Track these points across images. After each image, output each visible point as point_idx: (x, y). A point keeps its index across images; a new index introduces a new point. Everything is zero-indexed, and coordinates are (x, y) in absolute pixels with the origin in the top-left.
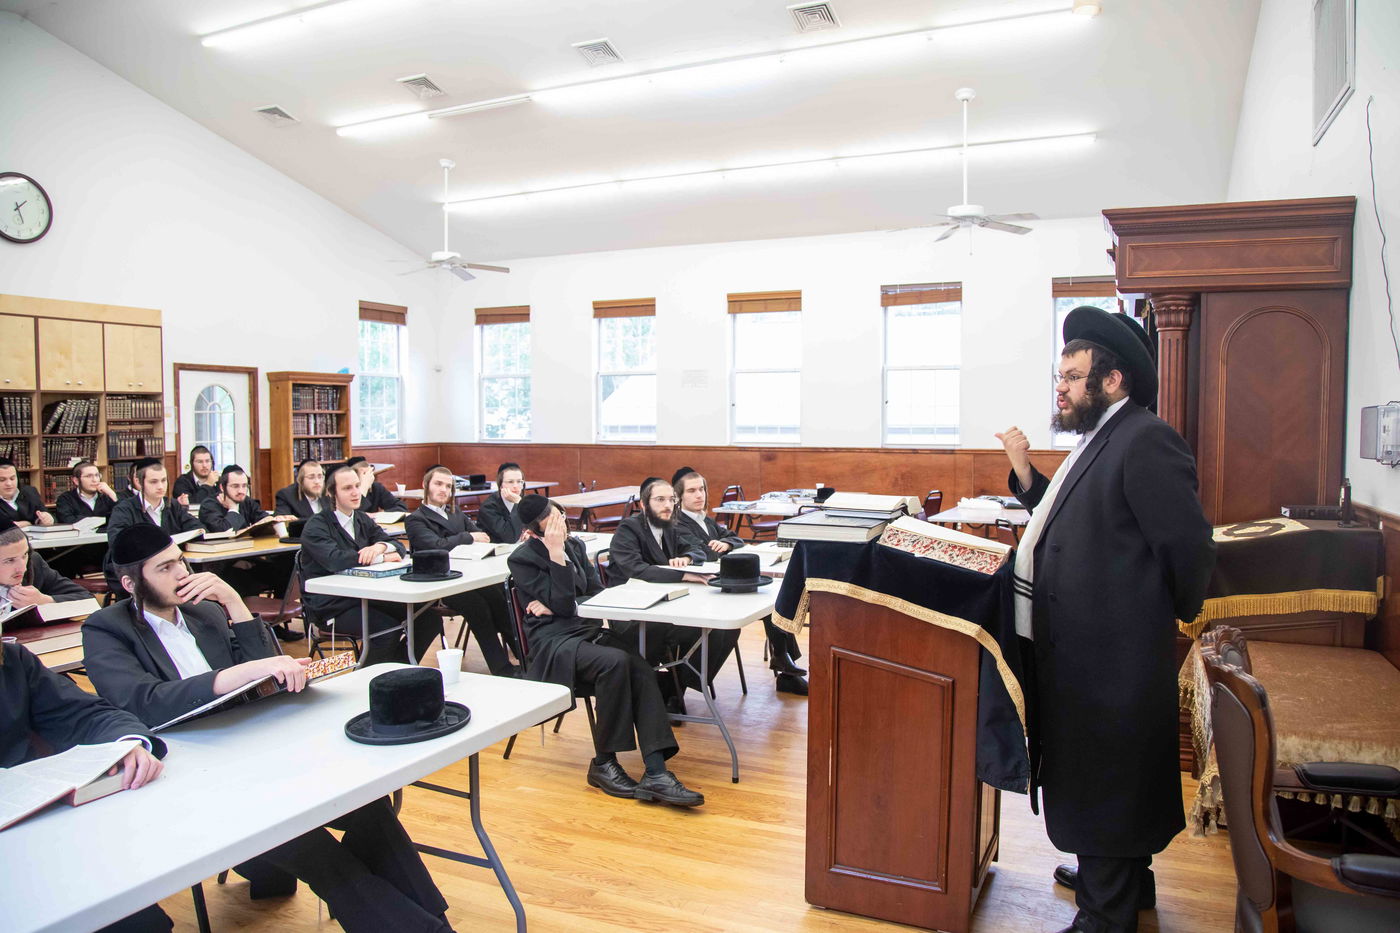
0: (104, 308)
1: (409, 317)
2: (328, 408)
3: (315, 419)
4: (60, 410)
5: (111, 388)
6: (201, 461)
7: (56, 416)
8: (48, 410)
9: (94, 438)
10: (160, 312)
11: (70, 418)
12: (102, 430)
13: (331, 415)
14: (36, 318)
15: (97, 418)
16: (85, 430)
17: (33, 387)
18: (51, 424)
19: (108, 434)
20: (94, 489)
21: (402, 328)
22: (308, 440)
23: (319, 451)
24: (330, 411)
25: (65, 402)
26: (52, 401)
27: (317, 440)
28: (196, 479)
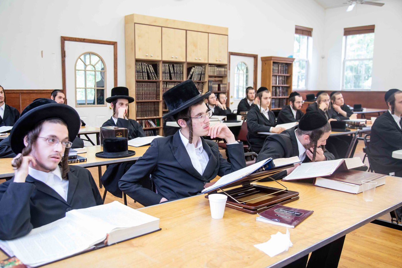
0: (209, 27)
1: (314, 33)
2: (283, 73)
3: (279, 78)
4: (192, 70)
5: (210, 62)
7: (191, 73)
8: (189, 70)
9: (203, 83)
10: (227, 29)
11: (196, 74)
12: (207, 79)
13: (285, 76)
14: (186, 30)
15: (204, 74)
16: (200, 80)
17: (184, 60)
18: (189, 76)
19: (209, 81)
20: (214, 103)
21: (310, 38)
22: (276, 87)
23: (280, 92)
24: (284, 75)
25: (194, 67)
26: (191, 66)
27: (279, 87)
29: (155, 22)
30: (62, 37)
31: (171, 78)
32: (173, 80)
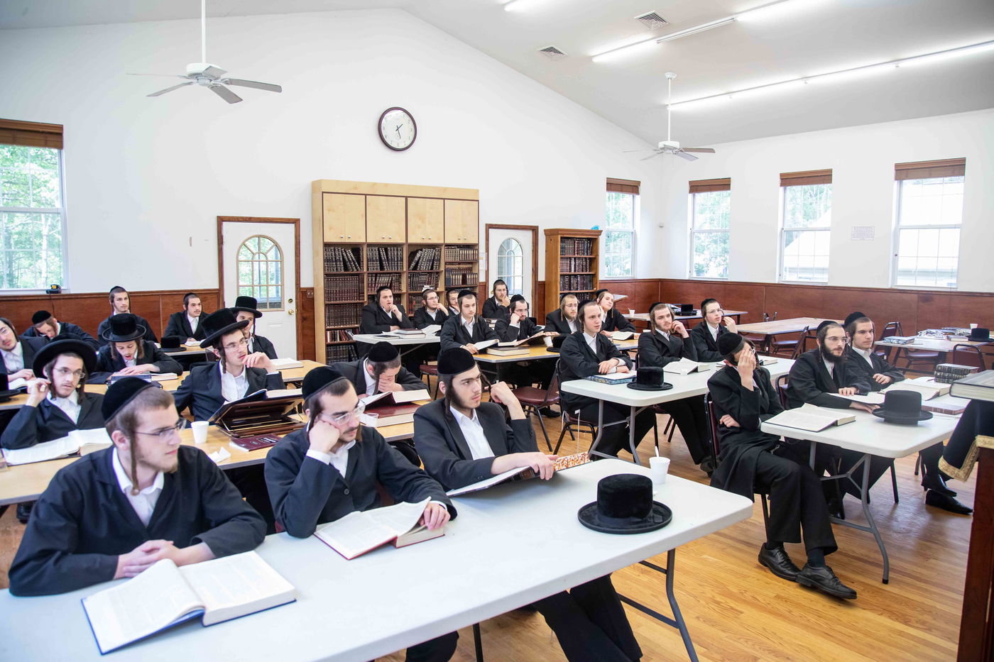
0: (445, 189)
1: (641, 189)
2: (584, 254)
3: (575, 262)
4: (418, 255)
5: (448, 241)
6: (500, 290)
7: (416, 259)
8: (412, 255)
9: (437, 273)
10: (478, 191)
11: (424, 260)
12: (442, 268)
13: (586, 258)
14: (406, 198)
15: (439, 260)
16: (432, 268)
17: (403, 241)
18: (413, 264)
19: (445, 270)
20: (435, 307)
21: (637, 197)
22: (570, 275)
23: (577, 283)
24: (585, 256)
25: (421, 250)
26: (415, 249)
27: (576, 276)
28: (497, 302)
29: (356, 188)
30: (218, 217)
31: (382, 267)
32: (386, 271)
